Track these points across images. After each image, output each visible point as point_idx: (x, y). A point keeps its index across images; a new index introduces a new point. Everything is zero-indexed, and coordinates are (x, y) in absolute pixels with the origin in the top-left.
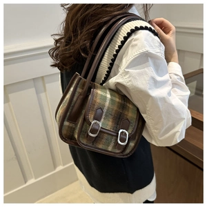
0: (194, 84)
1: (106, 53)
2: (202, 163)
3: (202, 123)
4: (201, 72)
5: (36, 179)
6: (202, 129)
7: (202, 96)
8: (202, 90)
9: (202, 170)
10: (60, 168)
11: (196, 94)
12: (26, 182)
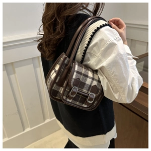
0: (142, 63)
1: (79, 49)
2: (147, 116)
3: (147, 89)
4: (147, 55)
5: (31, 127)
6: (147, 93)
7: (147, 71)
8: (147, 68)
9: (148, 121)
10: (48, 121)
11: (144, 70)
12: (24, 130)
